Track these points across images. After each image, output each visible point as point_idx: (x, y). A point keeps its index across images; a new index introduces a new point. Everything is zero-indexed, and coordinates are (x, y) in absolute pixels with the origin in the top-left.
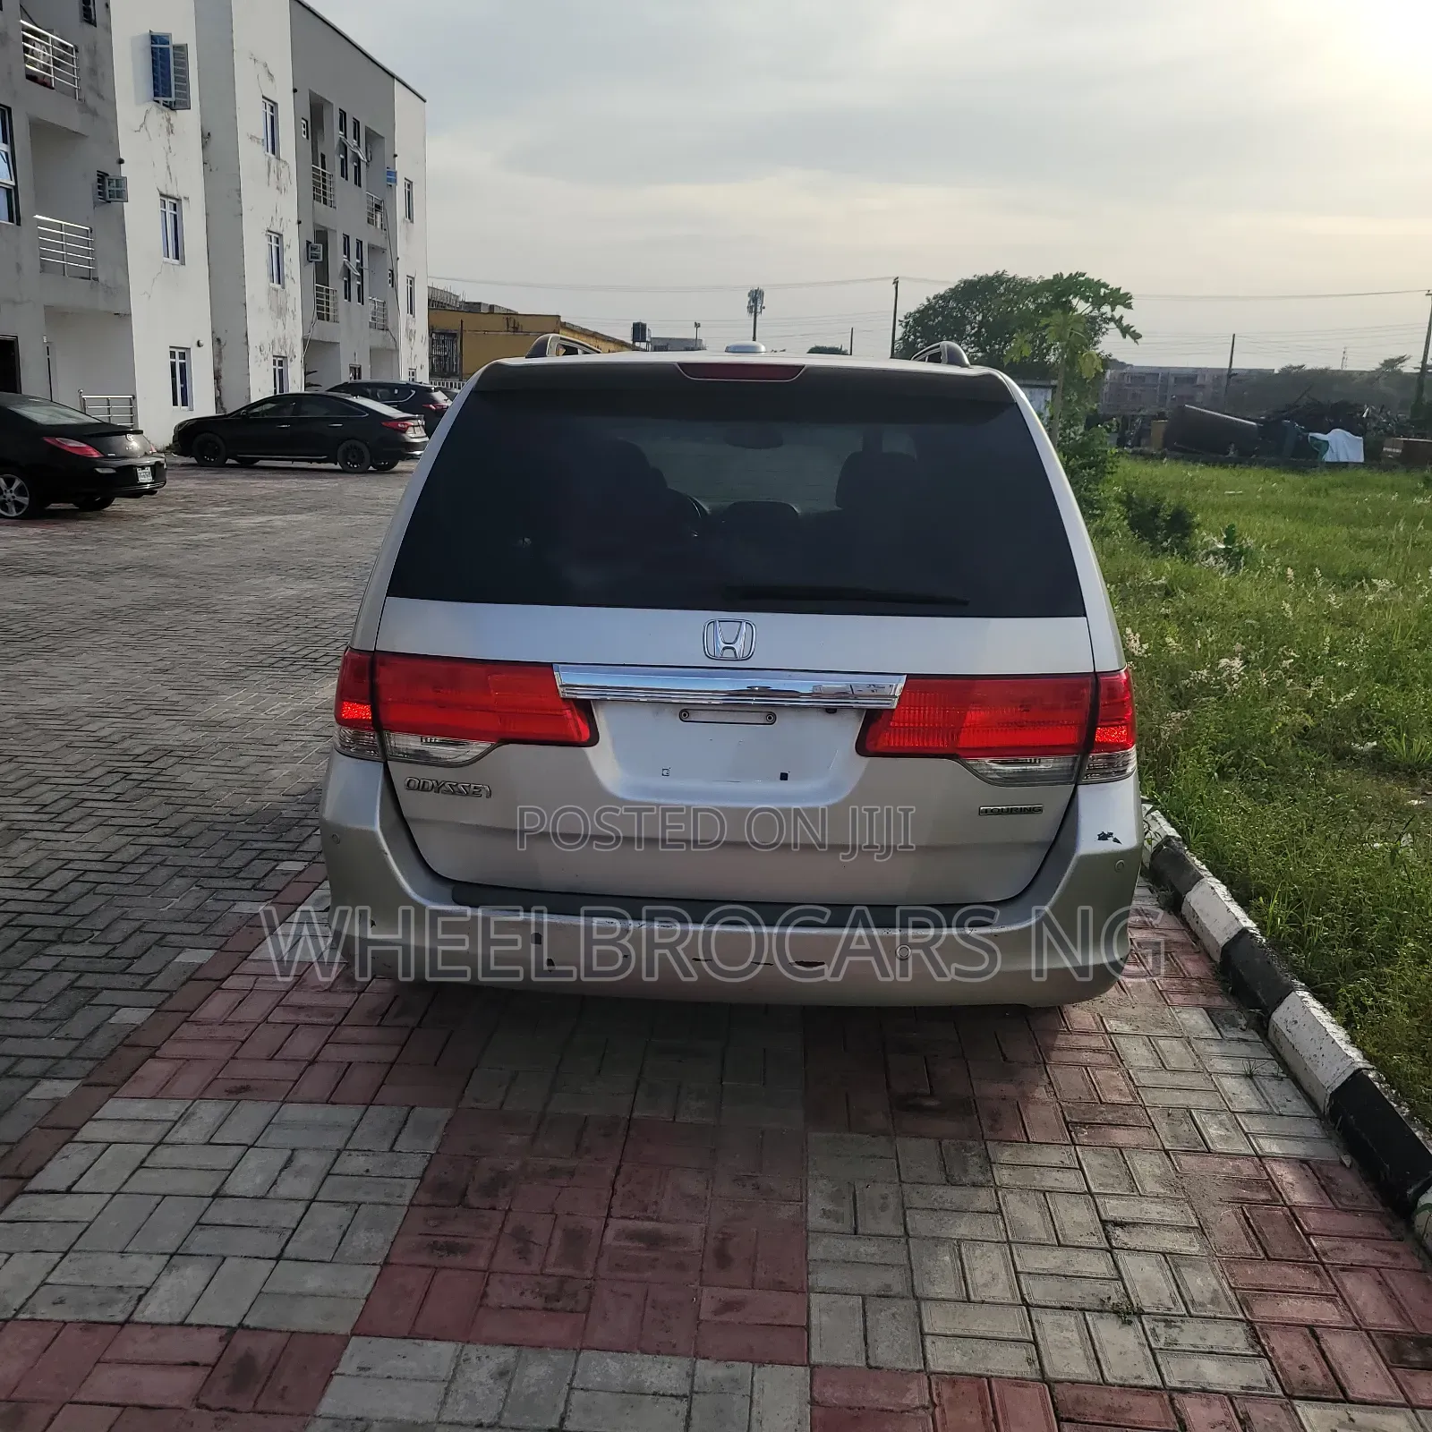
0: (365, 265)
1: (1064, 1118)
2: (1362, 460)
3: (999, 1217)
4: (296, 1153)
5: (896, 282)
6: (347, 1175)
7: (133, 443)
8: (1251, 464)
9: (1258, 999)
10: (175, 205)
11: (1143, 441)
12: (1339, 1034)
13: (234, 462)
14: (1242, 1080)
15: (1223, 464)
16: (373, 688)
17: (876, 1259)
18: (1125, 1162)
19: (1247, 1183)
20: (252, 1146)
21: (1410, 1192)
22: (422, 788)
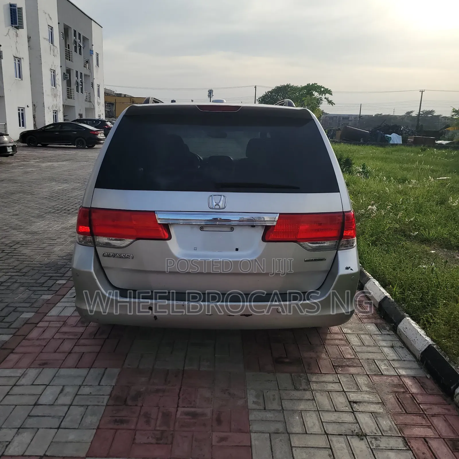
0: (83, 81)
1: (333, 364)
2: (401, 143)
3: (314, 401)
4: (65, 387)
5: (255, 87)
6: (84, 395)
7: (6, 139)
8: (368, 144)
9: (392, 320)
10: (19, 60)
11: (334, 138)
12: (422, 332)
13: (40, 145)
14: (390, 348)
15: (359, 144)
16: (90, 221)
17: (273, 419)
18: (355, 379)
19: (396, 386)
20: (48, 385)
21: (452, 387)
22: (108, 256)
